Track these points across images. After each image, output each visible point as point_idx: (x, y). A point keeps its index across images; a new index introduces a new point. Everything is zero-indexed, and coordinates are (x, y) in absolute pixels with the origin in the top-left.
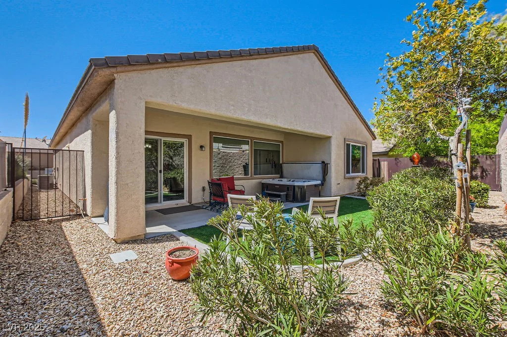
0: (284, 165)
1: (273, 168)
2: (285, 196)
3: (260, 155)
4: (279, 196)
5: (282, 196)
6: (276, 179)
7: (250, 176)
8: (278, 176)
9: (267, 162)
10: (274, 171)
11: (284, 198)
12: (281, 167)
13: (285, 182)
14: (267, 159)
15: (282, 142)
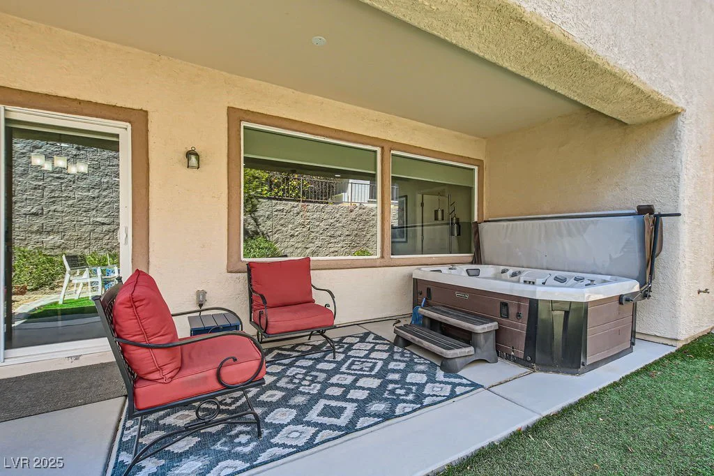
0: (485, 228)
1: (452, 234)
2: (492, 337)
3: (422, 205)
4: (467, 338)
5: (481, 339)
6: (458, 267)
7: (379, 255)
8: (468, 256)
9: (436, 219)
10: (455, 245)
11: (488, 346)
12: (477, 232)
13: (488, 280)
14: (436, 212)
15: (480, 163)
